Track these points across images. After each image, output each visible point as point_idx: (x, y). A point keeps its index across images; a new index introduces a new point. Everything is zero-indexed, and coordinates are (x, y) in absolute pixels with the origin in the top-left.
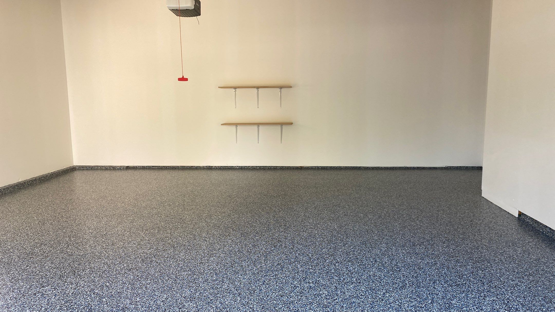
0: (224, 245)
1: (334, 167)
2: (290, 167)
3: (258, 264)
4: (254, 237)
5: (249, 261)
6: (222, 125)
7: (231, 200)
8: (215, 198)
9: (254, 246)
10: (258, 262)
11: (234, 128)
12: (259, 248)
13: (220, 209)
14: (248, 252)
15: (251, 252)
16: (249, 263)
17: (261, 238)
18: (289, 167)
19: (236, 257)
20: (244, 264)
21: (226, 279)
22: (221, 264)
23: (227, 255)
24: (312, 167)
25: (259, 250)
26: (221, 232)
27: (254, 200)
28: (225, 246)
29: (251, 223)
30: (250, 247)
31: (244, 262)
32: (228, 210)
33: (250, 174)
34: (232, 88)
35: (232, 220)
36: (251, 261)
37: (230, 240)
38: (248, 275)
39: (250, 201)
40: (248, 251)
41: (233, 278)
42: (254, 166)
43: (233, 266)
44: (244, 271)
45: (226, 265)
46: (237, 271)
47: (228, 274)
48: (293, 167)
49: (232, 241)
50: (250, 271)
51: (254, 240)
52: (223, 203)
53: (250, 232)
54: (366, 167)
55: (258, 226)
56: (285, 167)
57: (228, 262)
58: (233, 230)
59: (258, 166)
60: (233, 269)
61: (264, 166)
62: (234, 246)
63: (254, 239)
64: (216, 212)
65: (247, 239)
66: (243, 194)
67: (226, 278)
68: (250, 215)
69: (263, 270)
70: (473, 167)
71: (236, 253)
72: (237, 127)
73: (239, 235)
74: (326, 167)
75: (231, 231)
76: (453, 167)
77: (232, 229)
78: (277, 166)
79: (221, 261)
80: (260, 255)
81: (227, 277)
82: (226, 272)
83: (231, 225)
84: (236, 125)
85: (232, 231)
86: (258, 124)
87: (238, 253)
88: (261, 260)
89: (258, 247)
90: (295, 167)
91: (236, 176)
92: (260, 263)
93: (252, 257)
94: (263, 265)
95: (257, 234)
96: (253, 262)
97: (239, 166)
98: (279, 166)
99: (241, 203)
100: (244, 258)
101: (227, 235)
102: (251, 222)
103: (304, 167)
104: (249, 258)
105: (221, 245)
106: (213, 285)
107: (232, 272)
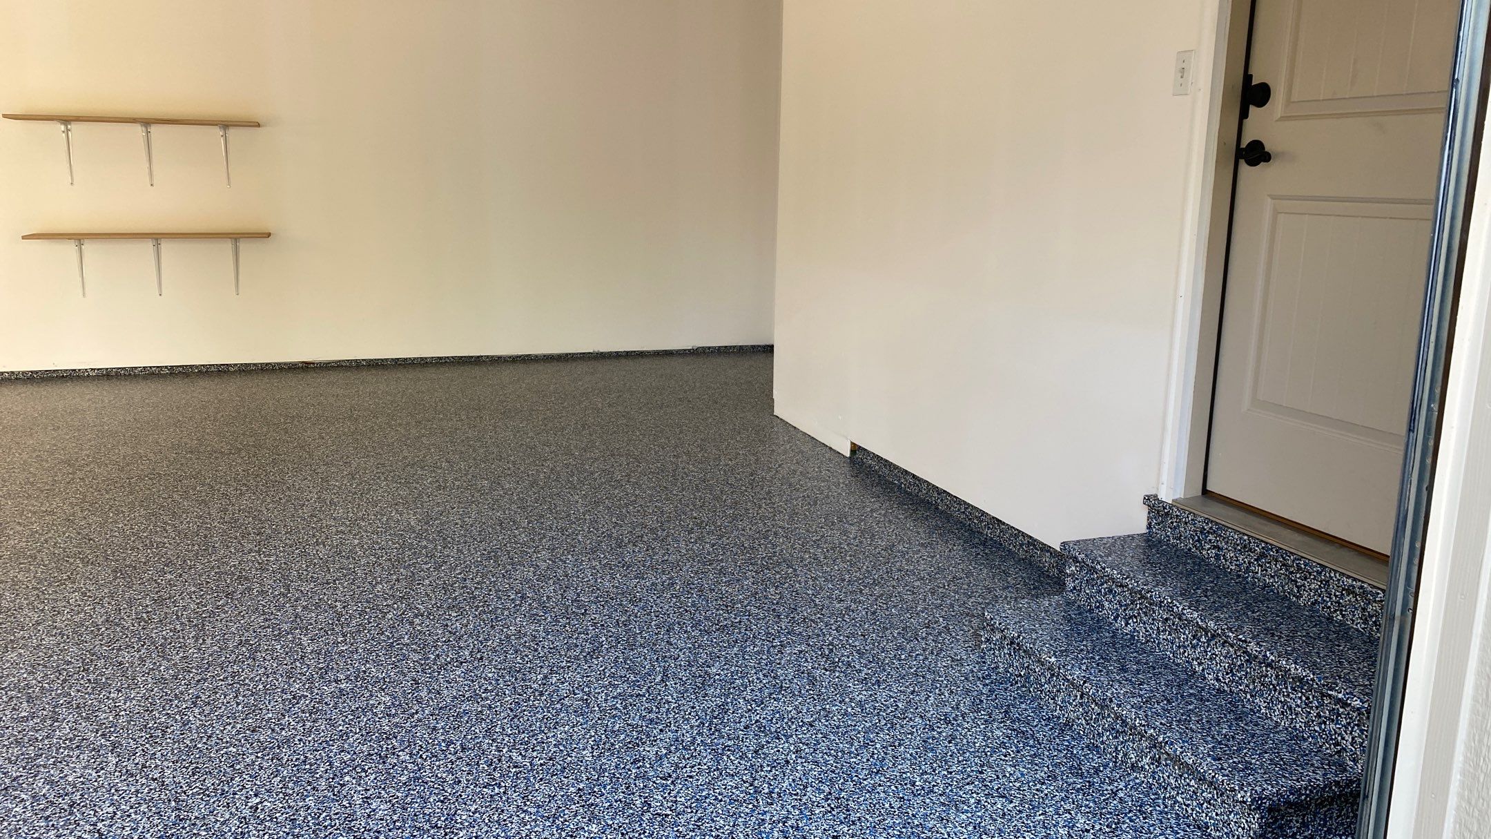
0: (55, 611)
1: (406, 359)
2: (269, 364)
3: (174, 652)
4: (160, 576)
5: (143, 646)
6: (23, 238)
7: (74, 473)
8: (14, 472)
9: (159, 602)
10: (173, 646)
11: (70, 248)
12: (175, 607)
13: (35, 503)
14: (140, 622)
15: (149, 619)
16: (143, 651)
17: (181, 576)
18: (267, 364)
19: (100, 640)
20: (126, 656)
21: (64, 710)
22: (46, 667)
23: (68, 638)
24: (340, 361)
25: (177, 611)
26: (42, 572)
27: (154, 469)
28: (59, 613)
29: (146, 537)
30: (147, 606)
31: (128, 652)
32: (64, 504)
33: (137, 392)
34: (52, 120)
35: (79, 534)
36: (149, 646)
37: (77, 594)
38: (142, 686)
39: (142, 470)
40: (139, 619)
41: (90, 702)
42: (150, 367)
43: (89, 668)
44: (128, 677)
45: (63, 669)
46: (104, 680)
47: (72, 694)
48: (279, 364)
49: (84, 594)
50: (148, 673)
51: (159, 584)
52: (46, 483)
53: (145, 563)
54: (496, 356)
55: (170, 544)
56: (254, 364)
57: (72, 658)
58: (86, 562)
59: (166, 367)
60: (88, 676)
61: (186, 366)
62: (91, 609)
63: (159, 581)
64: (22, 514)
65: (133, 584)
66: (117, 451)
67: (66, 708)
68: (143, 512)
69: (190, 666)
70: (753, 347)
71: (99, 630)
72: (83, 247)
73: (105, 574)
74: (382, 360)
75: (78, 567)
76: (709, 348)
77: (82, 560)
78: (227, 365)
79: (46, 659)
80: (182, 624)
81: (68, 703)
82: (63, 688)
83: (76, 547)
84: (79, 238)
85: (80, 565)
86: (157, 238)
87: (103, 629)
88: (184, 638)
89: (173, 602)
90: (285, 364)
91: (89, 400)
92: (180, 647)
93: (154, 635)
94: (191, 651)
95: (168, 566)
96: (157, 648)
97: (98, 369)
98: (236, 365)
99: (108, 479)
100: (127, 640)
101: (65, 580)
102: (145, 534)
103: (314, 364)
104: (145, 639)
105: (42, 610)
106: (19, 733)
107: (86, 685)
